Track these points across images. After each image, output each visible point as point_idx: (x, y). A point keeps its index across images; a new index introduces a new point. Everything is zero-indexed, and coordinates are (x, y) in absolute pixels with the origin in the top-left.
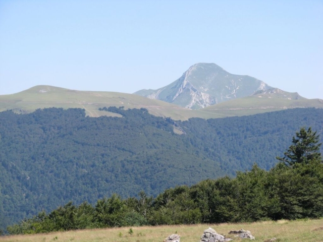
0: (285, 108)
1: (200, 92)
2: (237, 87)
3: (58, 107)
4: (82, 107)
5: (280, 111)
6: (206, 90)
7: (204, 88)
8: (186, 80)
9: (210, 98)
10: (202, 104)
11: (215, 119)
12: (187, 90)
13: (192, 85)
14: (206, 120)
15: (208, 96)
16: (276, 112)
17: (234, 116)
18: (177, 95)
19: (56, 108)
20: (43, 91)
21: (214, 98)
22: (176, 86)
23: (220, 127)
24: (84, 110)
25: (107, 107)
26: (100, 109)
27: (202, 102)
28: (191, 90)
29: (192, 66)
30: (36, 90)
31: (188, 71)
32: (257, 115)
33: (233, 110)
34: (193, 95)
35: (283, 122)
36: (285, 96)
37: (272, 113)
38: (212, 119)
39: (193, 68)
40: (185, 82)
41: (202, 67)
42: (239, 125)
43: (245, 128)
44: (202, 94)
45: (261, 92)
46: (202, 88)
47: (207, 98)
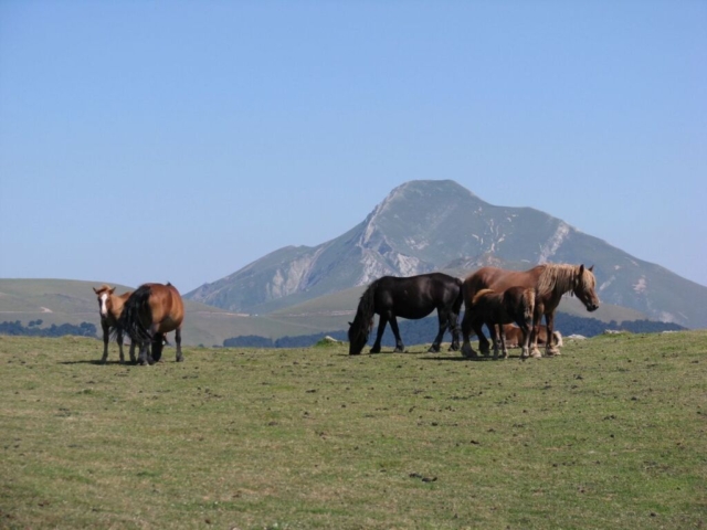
2: (500, 236)
6: (421, 247)
7: (419, 241)
8: (373, 224)
9: (420, 268)
11: (295, 338)
13: (385, 237)
14: (274, 340)
15: (414, 263)
29: (395, 190)
31: (384, 203)
34: (368, 262)
39: (396, 194)
40: (370, 229)
41: (420, 192)
44: (400, 257)
46: (413, 242)
47: (413, 266)
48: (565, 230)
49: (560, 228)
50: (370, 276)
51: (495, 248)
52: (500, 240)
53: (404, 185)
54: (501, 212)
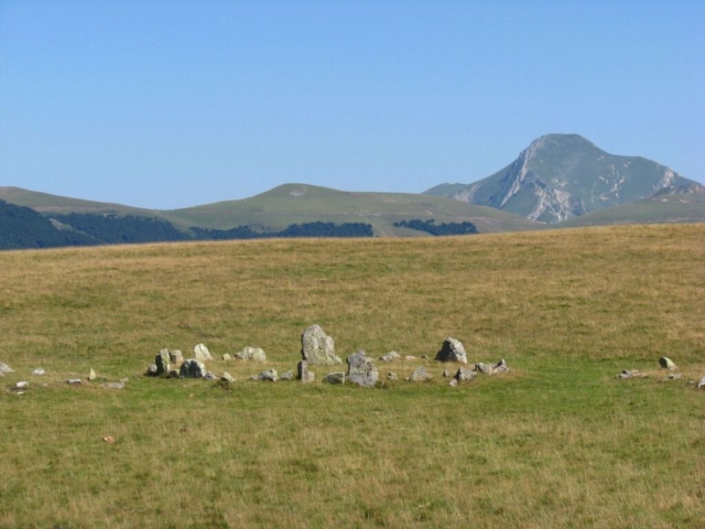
1: (553, 190)
2: (621, 178)
3: (325, 221)
4: (367, 222)
6: (563, 185)
7: (560, 181)
8: (526, 167)
9: (571, 200)
10: (557, 211)
12: (528, 187)
13: (537, 176)
15: (567, 196)
18: (510, 194)
19: (322, 224)
20: (296, 194)
21: (578, 200)
22: (506, 178)
24: (370, 226)
25: (408, 220)
26: (396, 225)
27: (556, 207)
28: (536, 186)
29: (537, 140)
30: (284, 191)
31: (529, 149)
34: (541, 194)
39: (538, 144)
40: (524, 170)
41: (556, 142)
44: (557, 192)
45: (666, 191)
46: (556, 180)
47: (566, 199)
48: (671, 175)
49: (667, 173)
50: (544, 205)
51: (618, 187)
52: (621, 181)
53: (544, 137)
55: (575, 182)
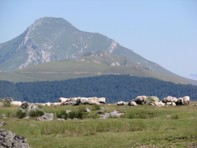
0: (99, 74)
1: (40, 50)
2: (85, 45)
5: (93, 77)
6: (49, 48)
7: (48, 45)
8: (28, 36)
9: (51, 57)
11: (25, 83)
13: (34, 42)
14: (15, 83)
16: (88, 78)
17: (45, 80)
22: (17, 42)
23: (28, 92)
29: (37, 21)
31: (32, 26)
32: (69, 80)
33: (45, 74)
34: (30, 53)
35: (94, 90)
36: (112, 59)
37: (84, 79)
38: (21, 83)
39: (38, 22)
40: (27, 38)
41: (49, 22)
42: (49, 91)
43: (54, 95)
44: (43, 52)
46: (46, 45)
47: (48, 56)
48: (115, 45)
49: (113, 44)
50: (31, 59)
51: (83, 50)
52: (85, 47)
53: (41, 18)
54: (86, 34)
55: (58, 47)
